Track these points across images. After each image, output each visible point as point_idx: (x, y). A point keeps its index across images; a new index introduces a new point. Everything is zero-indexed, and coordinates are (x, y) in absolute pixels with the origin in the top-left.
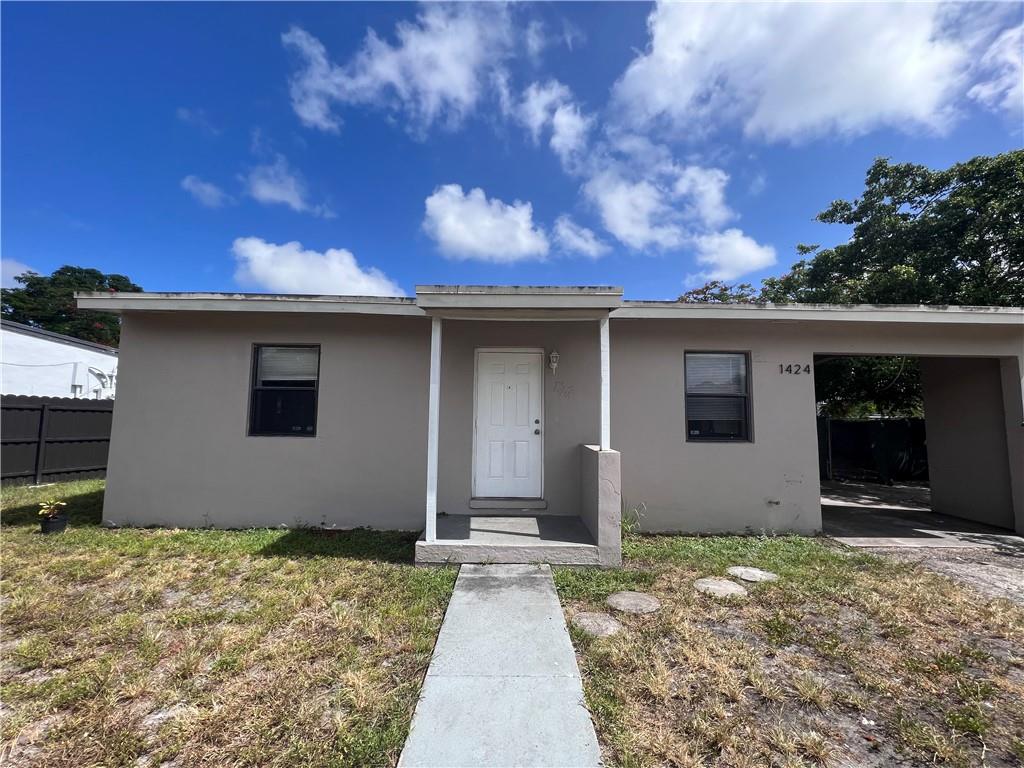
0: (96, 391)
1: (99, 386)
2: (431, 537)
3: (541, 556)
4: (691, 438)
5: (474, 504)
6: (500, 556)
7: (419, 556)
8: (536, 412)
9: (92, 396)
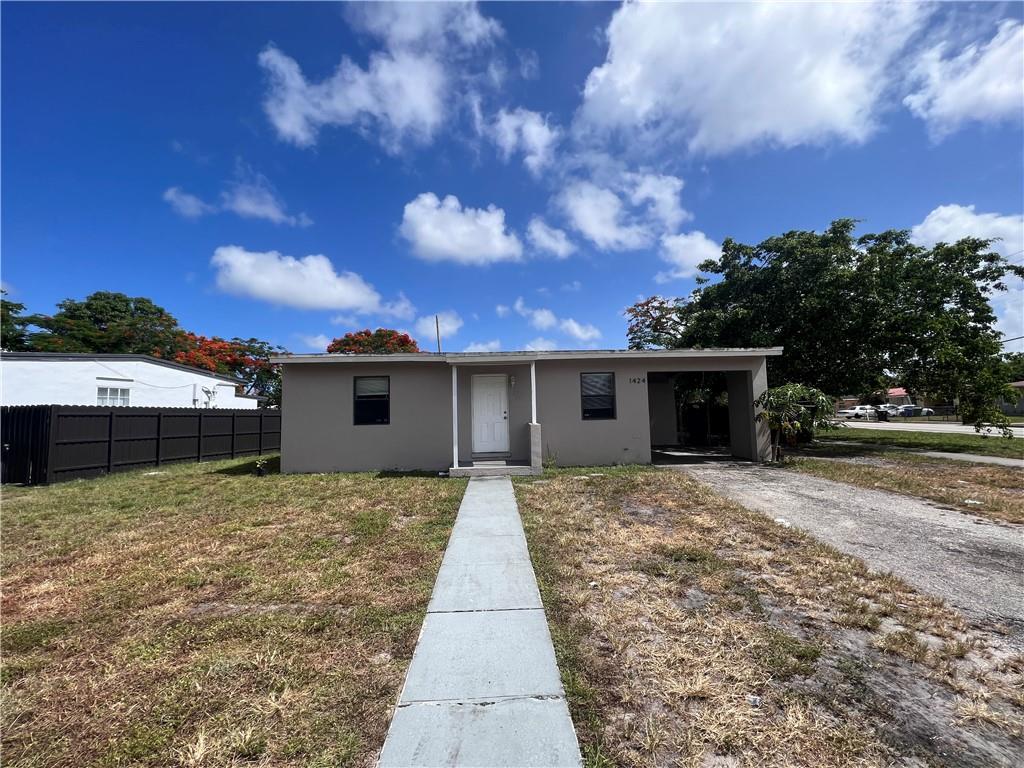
0: (206, 403)
1: (207, 400)
2: (456, 466)
3: (505, 472)
4: (584, 418)
5: (473, 456)
6: (488, 473)
7: (451, 474)
8: (504, 406)
9: (204, 406)
